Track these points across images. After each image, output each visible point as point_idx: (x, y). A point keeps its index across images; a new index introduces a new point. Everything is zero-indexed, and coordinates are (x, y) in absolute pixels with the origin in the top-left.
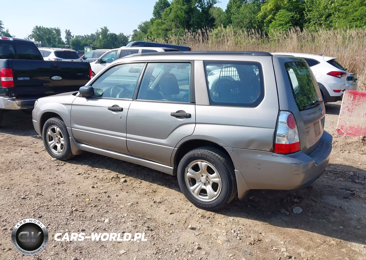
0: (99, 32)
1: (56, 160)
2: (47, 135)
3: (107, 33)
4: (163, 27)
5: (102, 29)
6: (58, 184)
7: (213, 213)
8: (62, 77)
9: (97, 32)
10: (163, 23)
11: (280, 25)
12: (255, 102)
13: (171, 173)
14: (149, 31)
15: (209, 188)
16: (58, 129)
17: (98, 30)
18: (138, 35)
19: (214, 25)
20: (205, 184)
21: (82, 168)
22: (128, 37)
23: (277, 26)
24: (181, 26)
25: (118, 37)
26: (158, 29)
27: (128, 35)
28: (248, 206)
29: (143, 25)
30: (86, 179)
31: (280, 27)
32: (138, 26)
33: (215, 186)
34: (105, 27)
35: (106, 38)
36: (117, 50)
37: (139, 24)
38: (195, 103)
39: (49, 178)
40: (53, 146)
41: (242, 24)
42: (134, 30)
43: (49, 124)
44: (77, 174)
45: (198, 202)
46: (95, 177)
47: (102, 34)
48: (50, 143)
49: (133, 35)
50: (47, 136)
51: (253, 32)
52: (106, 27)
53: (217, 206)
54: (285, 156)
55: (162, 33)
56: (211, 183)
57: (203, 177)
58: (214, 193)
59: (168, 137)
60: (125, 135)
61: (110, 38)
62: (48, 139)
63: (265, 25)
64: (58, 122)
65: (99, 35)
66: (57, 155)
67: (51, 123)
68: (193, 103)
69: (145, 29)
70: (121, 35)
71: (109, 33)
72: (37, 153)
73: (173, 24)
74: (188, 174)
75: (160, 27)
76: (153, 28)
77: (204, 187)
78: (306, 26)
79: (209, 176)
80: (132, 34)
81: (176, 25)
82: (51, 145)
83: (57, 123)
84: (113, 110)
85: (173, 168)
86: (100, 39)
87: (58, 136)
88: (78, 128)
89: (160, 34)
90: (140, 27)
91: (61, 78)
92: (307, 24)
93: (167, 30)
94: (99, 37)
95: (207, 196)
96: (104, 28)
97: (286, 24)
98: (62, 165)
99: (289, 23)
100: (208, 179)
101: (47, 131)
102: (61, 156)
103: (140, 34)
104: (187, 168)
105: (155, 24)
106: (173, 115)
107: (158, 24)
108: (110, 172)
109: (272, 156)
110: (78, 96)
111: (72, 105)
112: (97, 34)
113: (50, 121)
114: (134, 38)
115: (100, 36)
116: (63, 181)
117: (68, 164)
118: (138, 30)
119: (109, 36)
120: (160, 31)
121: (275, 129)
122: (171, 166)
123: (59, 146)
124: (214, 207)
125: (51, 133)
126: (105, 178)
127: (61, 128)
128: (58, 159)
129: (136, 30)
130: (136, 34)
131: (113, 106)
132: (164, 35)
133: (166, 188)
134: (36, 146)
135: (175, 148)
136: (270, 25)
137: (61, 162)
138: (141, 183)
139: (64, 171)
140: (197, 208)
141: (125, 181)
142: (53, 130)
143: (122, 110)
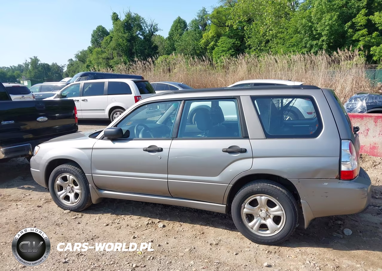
0: (28, 62)
1: (70, 212)
2: (55, 184)
3: (37, 63)
4: (104, 55)
5: (31, 58)
6: (92, 239)
7: (277, 247)
8: (47, 117)
9: (26, 62)
10: (103, 52)
11: (223, 51)
12: (315, 132)
13: (223, 211)
14: (88, 61)
15: (269, 222)
16: (71, 177)
17: (26, 60)
18: (75, 64)
19: (158, 53)
20: (265, 219)
21: (106, 218)
22: (62, 67)
23: (220, 53)
24: (124, 55)
25: (51, 68)
26: (98, 58)
27: (62, 65)
28: (301, 234)
29: (80, 54)
30: (119, 229)
31: (223, 53)
32: (75, 55)
33: (277, 220)
34: (35, 57)
35: (37, 68)
36: (80, 83)
37: (76, 53)
38: (249, 137)
39: (77, 234)
40: (63, 196)
41: (186, 51)
42: (69, 60)
43: (59, 172)
44: (105, 225)
45: (259, 238)
46: (128, 225)
47: (31, 65)
48: (59, 193)
49: (68, 65)
50: (55, 186)
51: (204, 59)
52: (37, 57)
53: (281, 239)
54: (350, 182)
55: (102, 62)
56: (272, 216)
57: (262, 212)
58: (277, 226)
59: (219, 174)
60: (165, 176)
61: (42, 69)
62: (56, 190)
63: (208, 51)
64: (73, 169)
65: (28, 65)
66: (69, 206)
67: (61, 171)
68: (246, 137)
69: (82, 58)
70: (54, 65)
71: (39, 62)
72: (40, 206)
73: (115, 52)
74: (245, 210)
75: (100, 56)
76: (92, 58)
77: (263, 222)
78: (248, 51)
79: (270, 210)
80: (68, 63)
81: (118, 53)
82: (61, 196)
83: (71, 170)
84: (149, 151)
85: (225, 206)
86: (29, 70)
87: (70, 184)
88: (101, 174)
89: (101, 63)
90: (77, 56)
91: (47, 119)
92: (248, 50)
93: (108, 59)
94: (28, 68)
95: (268, 230)
96: (33, 58)
97: (228, 50)
98: (81, 217)
99: (231, 49)
100: (268, 213)
101: (56, 180)
102: (76, 207)
103: (77, 64)
104: (244, 204)
105: (94, 53)
106: (225, 151)
107: (98, 53)
108: (140, 218)
109: (339, 183)
110: (99, 139)
111: (92, 148)
112: (26, 64)
113: (61, 169)
114: (69, 67)
115: (30, 66)
116: (95, 235)
117: (86, 215)
118: (74, 59)
119: (40, 67)
120: (101, 60)
121: (339, 158)
122: (223, 204)
123: (72, 196)
124: (278, 240)
125: (61, 182)
126: (140, 225)
127: (76, 176)
128: (71, 210)
129: (71, 60)
130: (72, 63)
131: (149, 147)
132: (105, 64)
133: (211, 228)
134: (31, 199)
135: (229, 184)
136: (214, 52)
137: (76, 213)
138: (181, 226)
139: (87, 223)
140: (257, 245)
141: (164, 226)
142: (65, 179)
143: (161, 150)
